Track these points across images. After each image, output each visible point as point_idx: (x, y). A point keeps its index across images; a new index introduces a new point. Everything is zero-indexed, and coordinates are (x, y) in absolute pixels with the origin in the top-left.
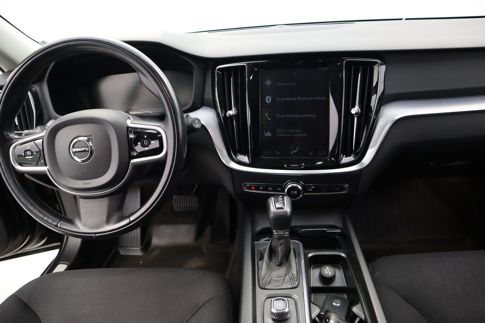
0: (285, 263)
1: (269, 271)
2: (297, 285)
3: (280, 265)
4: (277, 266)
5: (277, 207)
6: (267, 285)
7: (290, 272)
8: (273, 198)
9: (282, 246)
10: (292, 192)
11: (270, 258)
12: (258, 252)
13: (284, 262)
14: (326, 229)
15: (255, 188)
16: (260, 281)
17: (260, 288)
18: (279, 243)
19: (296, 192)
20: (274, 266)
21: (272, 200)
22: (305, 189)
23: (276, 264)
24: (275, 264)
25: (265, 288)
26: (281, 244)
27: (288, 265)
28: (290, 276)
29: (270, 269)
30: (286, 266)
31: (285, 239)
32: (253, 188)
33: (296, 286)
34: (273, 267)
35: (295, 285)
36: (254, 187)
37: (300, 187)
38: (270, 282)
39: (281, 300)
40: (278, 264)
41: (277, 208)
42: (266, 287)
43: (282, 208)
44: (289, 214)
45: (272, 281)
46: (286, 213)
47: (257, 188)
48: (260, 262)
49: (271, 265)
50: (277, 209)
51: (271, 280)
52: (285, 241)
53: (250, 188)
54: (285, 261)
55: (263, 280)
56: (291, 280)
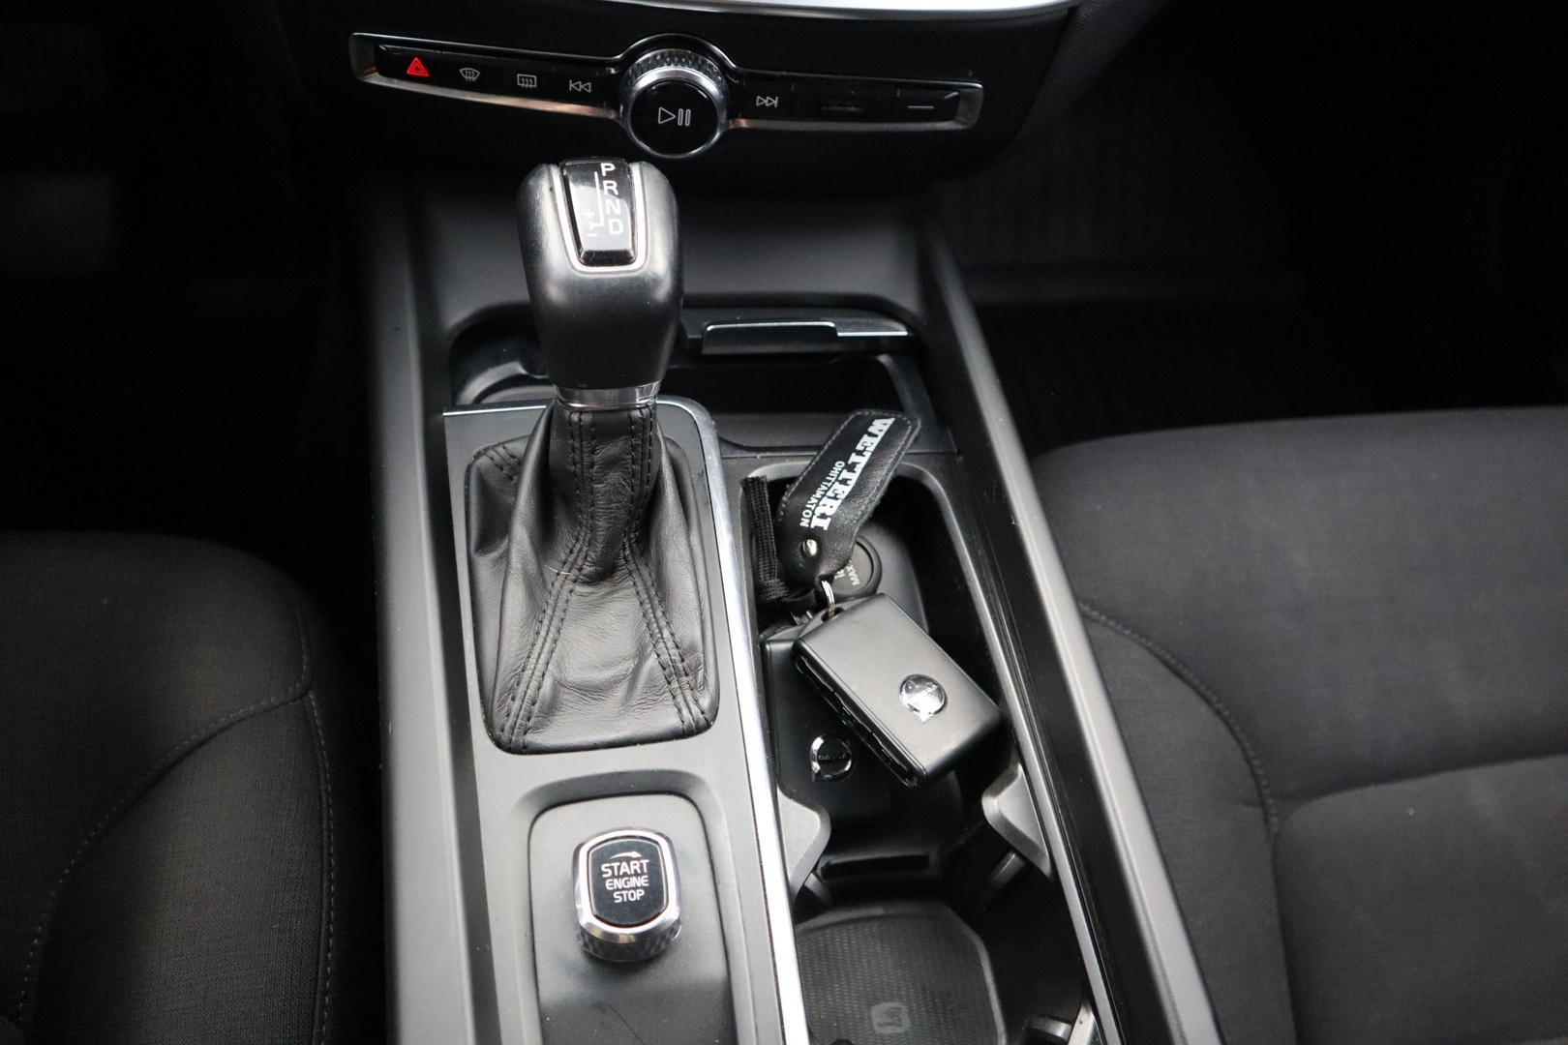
0: (632, 566)
1: (543, 633)
2: (708, 716)
3: (604, 574)
4: (584, 583)
5: (586, 246)
6: (537, 728)
7: (666, 633)
8: (555, 172)
9: (614, 476)
10: (662, 116)
11: (545, 535)
12: (467, 482)
13: (625, 558)
14: (831, 325)
15: (428, 68)
16: (496, 704)
17: (499, 744)
18: (596, 458)
19: (684, 117)
20: (569, 586)
21: (552, 189)
22: (738, 97)
23: (580, 569)
24: (575, 572)
25: (525, 747)
26: (611, 463)
27: (646, 574)
28: (665, 657)
29: (549, 612)
30: (639, 584)
31: (633, 434)
32: (416, 67)
33: (702, 722)
34: (565, 595)
35: (695, 710)
36: (424, 59)
37: (710, 85)
38: (551, 709)
39: (635, 854)
40: (587, 569)
41: (589, 254)
42: (534, 739)
43: (621, 258)
44: (662, 292)
45: (566, 696)
46: (642, 287)
47: (443, 72)
48: (485, 564)
49: (550, 578)
50: (594, 258)
51: (559, 684)
52: (634, 448)
53: (393, 66)
54: (627, 552)
55: (513, 699)
56: (675, 685)
